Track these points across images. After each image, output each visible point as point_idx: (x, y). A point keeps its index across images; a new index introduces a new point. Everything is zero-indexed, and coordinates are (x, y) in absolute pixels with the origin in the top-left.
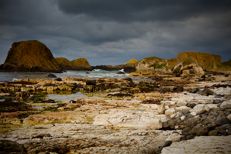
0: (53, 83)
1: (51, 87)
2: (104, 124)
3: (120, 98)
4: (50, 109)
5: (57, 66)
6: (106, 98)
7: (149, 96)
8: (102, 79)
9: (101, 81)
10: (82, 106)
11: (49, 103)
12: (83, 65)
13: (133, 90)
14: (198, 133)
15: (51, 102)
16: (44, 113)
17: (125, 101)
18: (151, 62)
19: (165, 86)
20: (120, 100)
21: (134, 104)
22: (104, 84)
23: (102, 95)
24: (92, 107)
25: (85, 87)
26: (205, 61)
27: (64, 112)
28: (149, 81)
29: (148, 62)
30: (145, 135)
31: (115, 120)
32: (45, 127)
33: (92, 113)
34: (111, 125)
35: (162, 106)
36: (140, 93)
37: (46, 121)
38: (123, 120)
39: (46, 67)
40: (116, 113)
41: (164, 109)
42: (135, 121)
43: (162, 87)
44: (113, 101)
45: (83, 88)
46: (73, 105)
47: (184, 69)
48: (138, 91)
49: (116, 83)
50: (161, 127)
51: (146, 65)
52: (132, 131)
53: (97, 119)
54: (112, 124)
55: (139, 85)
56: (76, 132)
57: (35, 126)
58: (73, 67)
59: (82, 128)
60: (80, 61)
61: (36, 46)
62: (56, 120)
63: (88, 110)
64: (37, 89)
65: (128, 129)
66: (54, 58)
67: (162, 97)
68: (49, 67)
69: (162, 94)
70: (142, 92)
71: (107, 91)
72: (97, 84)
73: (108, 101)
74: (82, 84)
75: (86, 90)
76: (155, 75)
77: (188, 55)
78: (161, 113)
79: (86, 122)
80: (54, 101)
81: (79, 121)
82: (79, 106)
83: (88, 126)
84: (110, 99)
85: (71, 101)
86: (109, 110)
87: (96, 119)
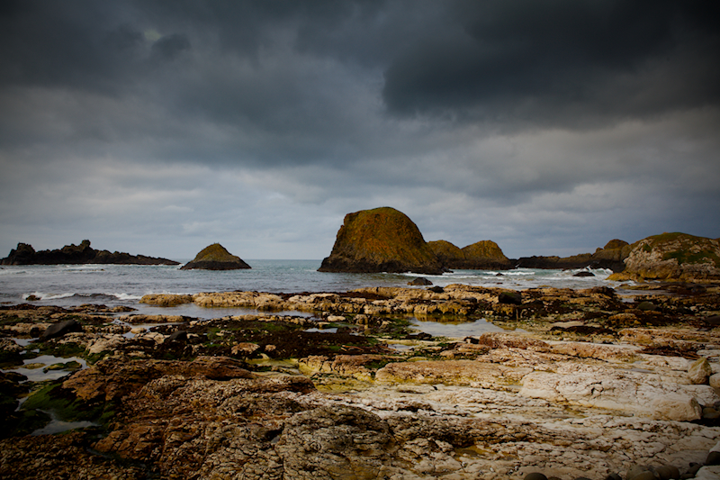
1: (423, 306)
2: (545, 396)
3: (583, 338)
4: (425, 353)
6: (548, 337)
7: (661, 335)
8: (537, 290)
9: (533, 293)
10: (492, 351)
11: (421, 340)
12: (489, 257)
13: (618, 320)
15: (425, 338)
16: (413, 361)
17: (596, 345)
18: (669, 248)
19: (712, 310)
20: (584, 341)
21: (620, 352)
22: (541, 302)
23: (537, 327)
24: (517, 355)
25: (496, 307)
27: (454, 362)
28: (663, 296)
29: (660, 247)
30: (651, 430)
31: (572, 388)
32: (417, 390)
33: (515, 369)
34: (562, 399)
35: (701, 364)
36: (637, 326)
37: (420, 378)
38: (593, 390)
40: (575, 373)
41: (706, 371)
42: (625, 394)
43: (704, 312)
44: (567, 344)
45: (491, 309)
46: (473, 347)
48: (632, 322)
49: (572, 301)
50: (697, 415)
51: (654, 256)
52: (615, 417)
53: (530, 383)
54: (565, 397)
55: (635, 305)
56: (485, 407)
58: (465, 262)
60: (483, 247)
63: (507, 360)
64: (395, 308)
65: (606, 412)
67: (703, 340)
68: (417, 262)
69: (703, 333)
70: (643, 324)
71: (550, 318)
72: (525, 302)
73: (554, 342)
74: (490, 300)
75: (499, 314)
76: (679, 281)
78: (698, 380)
79: (505, 387)
80: (430, 336)
81: (489, 385)
82: (486, 352)
83: (508, 397)
85: (468, 338)
86: (557, 363)
87: (526, 381)
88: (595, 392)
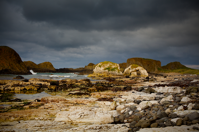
0: (21, 83)
1: (19, 87)
2: (64, 120)
3: (79, 97)
4: (17, 107)
5: (25, 69)
6: (67, 97)
7: (103, 94)
8: (65, 80)
9: (63, 82)
10: (45, 104)
11: (16, 102)
12: (48, 68)
13: (91, 90)
14: (142, 126)
15: (18, 101)
16: (10, 111)
17: (83, 99)
18: (106, 66)
19: (117, 85)
20: (80, 98)
21: (91, 101)
23: (64, 94)
24: (55, 105)
25: (49, 87)
26: (148, 65)
27: (29, 110)
28: (104, 81)
29: (104, 66)
30: (99, 129)
31: (74, 116)
32: (11, 124)
33: (54, 111)
34: (70, 120)
35: (114, 103)
36: (96, 92)
37: (12, 118)
39: (15, 69)
40: (75, 110)
41: (115, 105)
42: (91, 116)
43: (115, 86)
44: (73, 99)
45: (47, 88)
46: (38, 103)
47: (132, 72)
48: (95, 91)
49: (76, 84)
50: (113, 121)
51: (102, 68)
52: (88, 126)
53: (59, 116)
54: (71, 119)
55: (96, 85)
56: (39, 128)
57: (2, 123)
58: (39, 70)
59: (44, 124)
60: (46, 64)
61: (6, 51)
62: (22, 118)
63: (51, 107)
64: (6, 89)
65: (85, 123)
66: (22, 62)
67: (115, 95)
68: (18, 70)
69: (114, 93)
70: (98, 91)
71: (69, 90)
72: (60, 85)
73: (69, 99)
74: (47, 84)
75: (50, 89)
76: (109, 77)
77: (136, 60)
78: (113, 109)
79: (49, 118)
80: (20, 100)
81: (43, 118)
82: (43, 105)
83: (49, 122)
84: (71, 97)
85: (36, 99)
86: (70, 107)
87: (57, 115)
88: (82, 117)
